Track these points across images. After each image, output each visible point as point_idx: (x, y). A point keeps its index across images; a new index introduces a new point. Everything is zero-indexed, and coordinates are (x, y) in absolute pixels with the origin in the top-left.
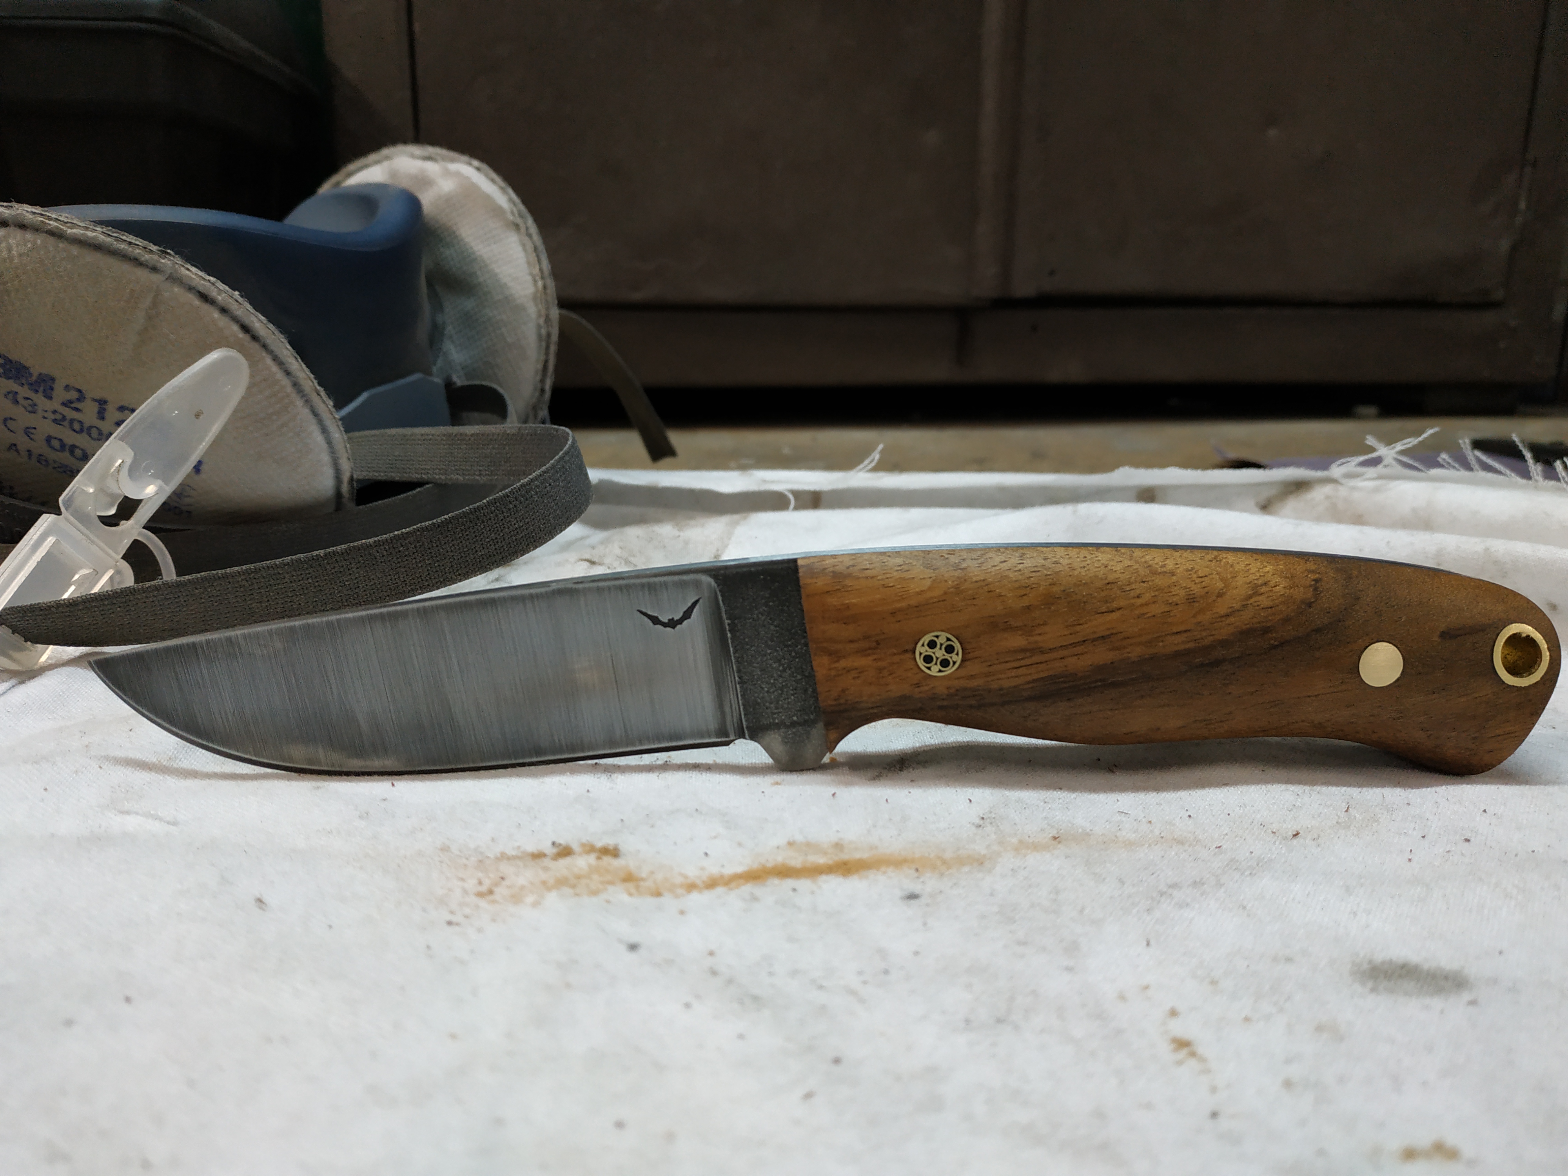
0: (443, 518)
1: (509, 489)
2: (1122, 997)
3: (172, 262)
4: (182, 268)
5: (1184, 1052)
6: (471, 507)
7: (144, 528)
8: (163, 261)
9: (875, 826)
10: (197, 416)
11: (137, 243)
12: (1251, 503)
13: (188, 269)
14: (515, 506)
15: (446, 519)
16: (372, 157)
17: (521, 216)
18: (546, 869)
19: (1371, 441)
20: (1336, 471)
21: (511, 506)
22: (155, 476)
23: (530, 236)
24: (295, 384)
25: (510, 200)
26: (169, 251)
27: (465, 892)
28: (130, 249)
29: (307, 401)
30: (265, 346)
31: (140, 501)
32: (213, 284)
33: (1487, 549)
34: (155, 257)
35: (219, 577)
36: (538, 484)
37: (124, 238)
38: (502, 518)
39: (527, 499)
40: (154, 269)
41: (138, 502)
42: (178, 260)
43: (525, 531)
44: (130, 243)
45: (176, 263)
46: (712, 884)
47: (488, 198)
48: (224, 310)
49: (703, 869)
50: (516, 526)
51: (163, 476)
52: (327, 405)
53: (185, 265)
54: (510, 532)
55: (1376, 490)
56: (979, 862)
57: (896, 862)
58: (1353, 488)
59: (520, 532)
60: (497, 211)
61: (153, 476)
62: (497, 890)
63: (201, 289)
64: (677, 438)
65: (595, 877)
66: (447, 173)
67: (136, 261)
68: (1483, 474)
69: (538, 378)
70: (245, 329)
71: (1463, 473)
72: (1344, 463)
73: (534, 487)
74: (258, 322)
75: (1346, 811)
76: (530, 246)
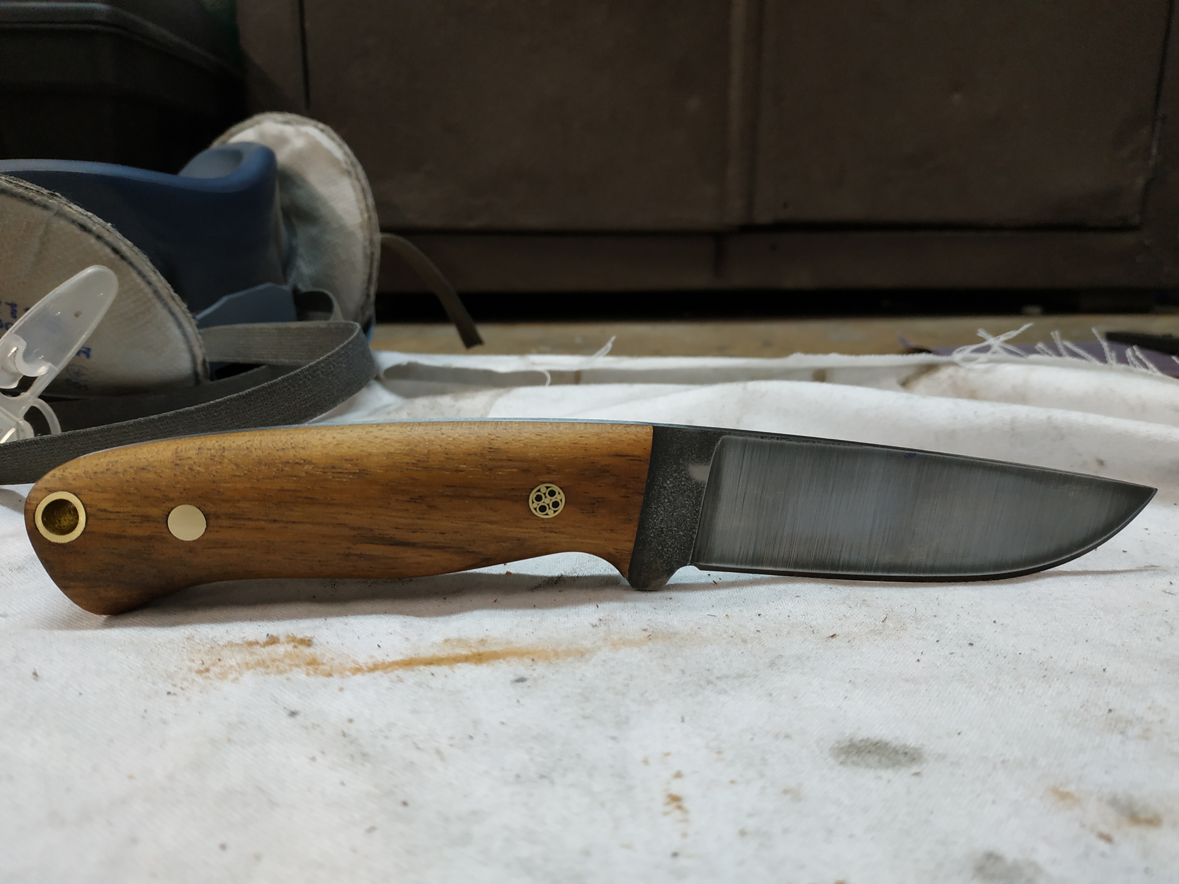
0: (247, 391)
1: (300, 370)
2: (646, 762)
3: (59, 202)
4: (66, 207)
5: (675, 804)
6: (269, 383)
7: (40, 397)
8: (51, 201)
9: (517, 626)
10: (77, 315)
11: (32, 188)
12: (893, 381)
13: (70, 207)
14: (305, 383)
15: (249, 392)
16: (248, 122)
17: (352, 164)
18: (252, 653)
19: (982, 333)
20: (957, 356)
21: (301, 382)
22: (47, 359)
23: (359, 180)
24: (156, 292)
25: (345, 153)
26: (57, 194)
27: (190, 670)
28: (26, 192)
29: (166, 305)
30: (131, 264)
31: (34, 378)
32: (89, 218)
33: (1049, 418)
34: (45, 198)
35: (81, 434)
36: (324, 365)
37: (22, 184)
38: (294, 391)
39: (314, 377)
40: (45, 207)
41: (33, 379)
42: (64, 200)
43: (313, 400)
44: (26, 188)
45: (61, 203)
46: (374, 668)
47: (328, 152)
48: (99, 237)
49: (372, 657)
50: (306, 397)
51: (52, 359)
52: (180, 307)
53: (68, 204)
54: (301, 402)
55: (987, 371)
56: (581, 654)
57: (520, 654)
58: (969, 370)
59: (308, 401)
60: (334, 161)
61: (43, 359)
62: (213, 669)
63: (80, 221)
64: (484, 331)
65: (287, 661)
66: (299, 134)
67: (31, 201)
68: (1069, 359)
69: (365, 286)
70: (116, 251)
71: (1055, 358)
72: (962, 350)
73: (320, 368)
74: (126, 246)
75: (883, 621)
76: (358, 187)
